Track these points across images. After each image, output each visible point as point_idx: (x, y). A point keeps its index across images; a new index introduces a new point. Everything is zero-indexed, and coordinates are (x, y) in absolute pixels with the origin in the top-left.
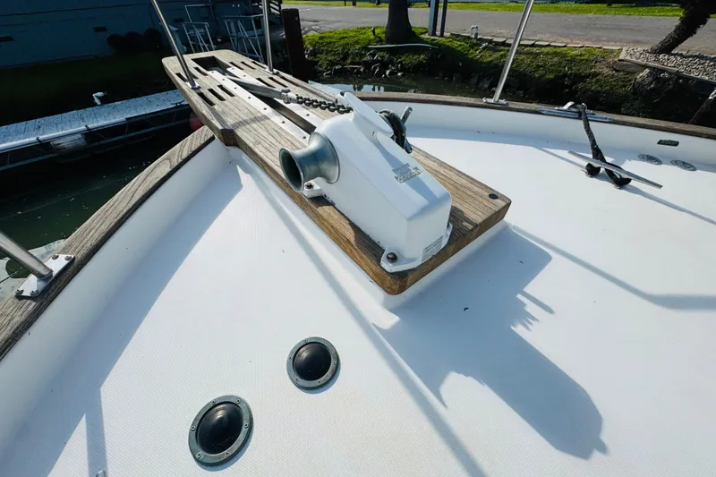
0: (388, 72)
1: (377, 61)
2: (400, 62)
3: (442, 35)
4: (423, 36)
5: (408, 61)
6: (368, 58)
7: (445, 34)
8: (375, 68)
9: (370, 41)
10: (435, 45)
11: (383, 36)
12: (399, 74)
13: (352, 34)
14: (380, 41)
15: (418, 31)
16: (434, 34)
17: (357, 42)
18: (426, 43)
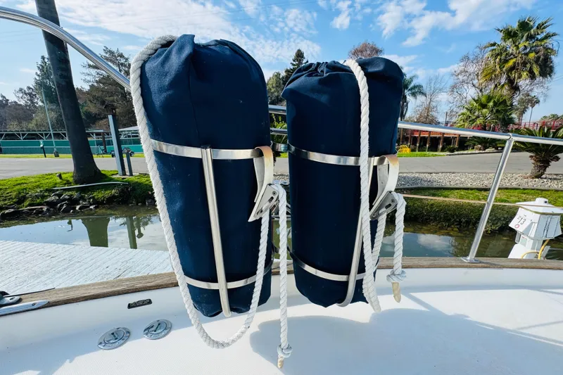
0: (78, 207)
1: (64, 200)
2: (93, 198)
3: (131, 175)
4: (114, 177)
5: (100, 195)
6: (53, 198)
7: (134, 174)
8: (62, 206)
9: (56, 184)
10: (126, 182)
11: (71, 180)
12: (92, 207)
13: (33, 180)
14: (68, 183)
15: (108, 174)
16: (125, 174)
17: (38, 186)
18: (117, 181)
